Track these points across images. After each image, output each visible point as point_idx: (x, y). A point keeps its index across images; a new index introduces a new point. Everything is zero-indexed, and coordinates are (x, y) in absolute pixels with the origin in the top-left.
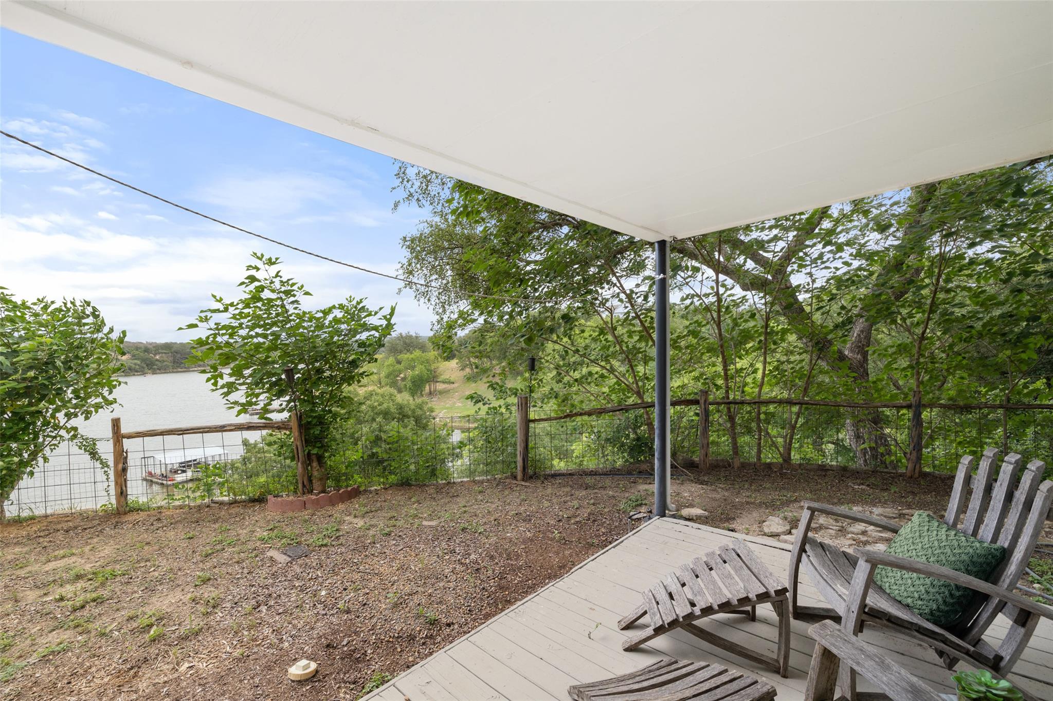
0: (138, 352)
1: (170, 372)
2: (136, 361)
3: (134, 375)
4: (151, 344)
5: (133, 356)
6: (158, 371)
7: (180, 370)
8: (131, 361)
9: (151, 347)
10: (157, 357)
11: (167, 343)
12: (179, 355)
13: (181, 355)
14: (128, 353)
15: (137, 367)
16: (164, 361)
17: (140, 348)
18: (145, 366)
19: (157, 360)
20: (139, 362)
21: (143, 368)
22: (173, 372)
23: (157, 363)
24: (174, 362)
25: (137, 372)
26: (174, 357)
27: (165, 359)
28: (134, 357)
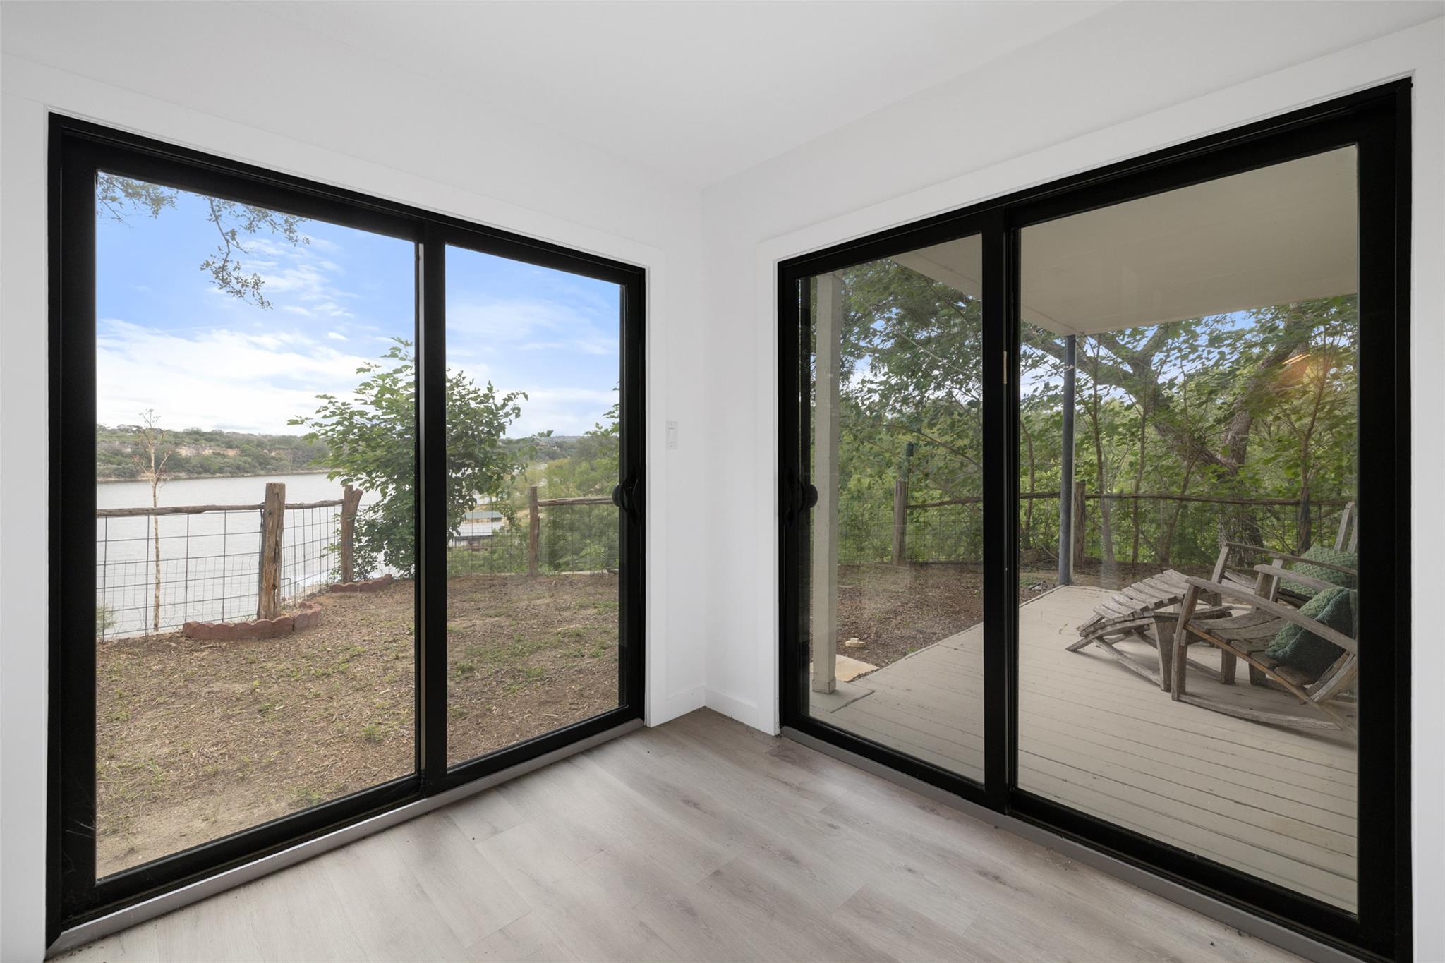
0: (249, 447)
1: (288, 474)
2: (246, 458)
3: (243, 476)
4: (265, 436)
5: (243, 451)
6: (273, 472)
7: (301, 471)
8: (240, 458)
9: (265, 440)
10: (273, 454)
11: (284, 436)
12: (300, 452)
13: (304, 452)
14: (237, 447)
15: (247, 466)
16: (281, 459)
17: (252, 442)
18: (257, 464)
19: (273, 458)
20: (249, 460)
21: (255, 467)
22: (292, 474)
23: (272, 461)
24: (294, 461)
25: (247, 472)
26: (295, 454)
27: (283, 456)
28: (244, 453)
